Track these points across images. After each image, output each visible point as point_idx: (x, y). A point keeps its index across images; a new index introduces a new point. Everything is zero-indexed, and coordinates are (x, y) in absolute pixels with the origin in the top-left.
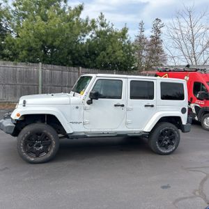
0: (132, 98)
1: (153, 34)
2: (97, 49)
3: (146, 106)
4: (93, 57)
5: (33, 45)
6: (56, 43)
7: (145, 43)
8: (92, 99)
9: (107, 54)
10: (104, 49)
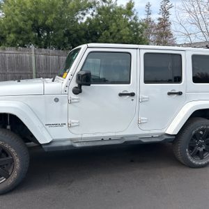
0: (146, 82)
1: (161, 16)
2: (99, 28)
3: (169, 94)
5: (21, 24)
6: (49, 22)
7: (152, 27)
8: (80, 86)
9: (111, 34)
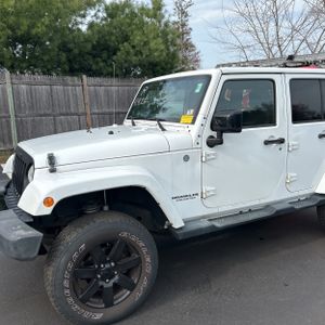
1: (176, 19)
4: (105, 55)
8: (221, 133)
9: (133, 47)
10: (126, 38)
